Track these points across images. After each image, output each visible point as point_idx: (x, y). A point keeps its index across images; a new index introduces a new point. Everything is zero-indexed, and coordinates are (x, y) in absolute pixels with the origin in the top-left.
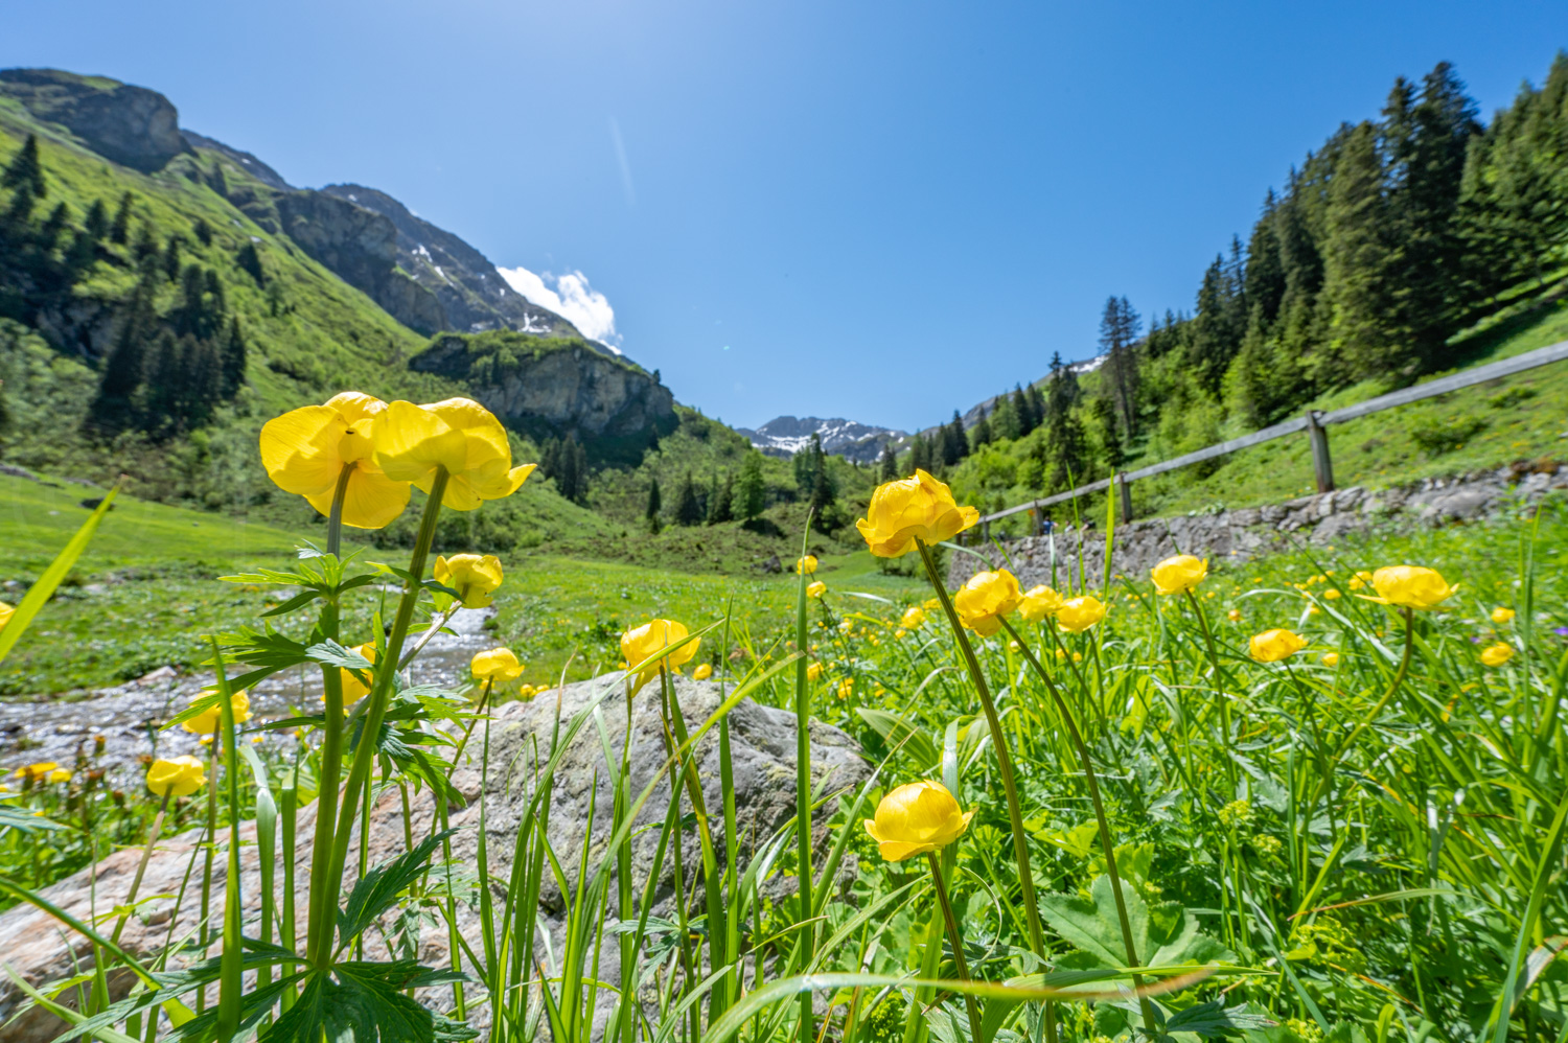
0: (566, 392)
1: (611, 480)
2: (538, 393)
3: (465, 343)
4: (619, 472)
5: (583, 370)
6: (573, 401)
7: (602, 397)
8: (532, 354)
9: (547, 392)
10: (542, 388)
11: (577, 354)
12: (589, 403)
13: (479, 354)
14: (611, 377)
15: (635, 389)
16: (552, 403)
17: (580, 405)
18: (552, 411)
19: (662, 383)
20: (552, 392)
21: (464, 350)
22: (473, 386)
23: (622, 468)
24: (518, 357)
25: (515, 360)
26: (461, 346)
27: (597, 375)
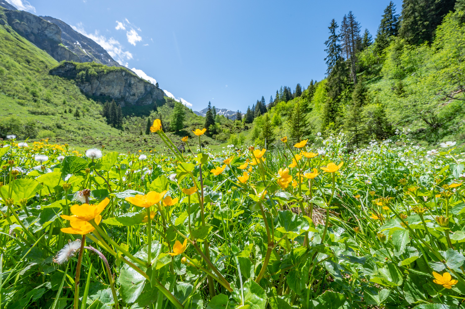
0: (119, 87)
1: (136, 120)
2: (106, 87)
3: (75, 66)
4: (140, 118)
5: (127, 80)
6: (122, 91)
7: (134, 90)
8: (103, 72)
9: (111, 87)
10: (108, 85)
11: (124, 73)
12: (129, 93)
13: (80, 70)
14: (138, 83)
15: (148, 89)
16: (113, 91)
17: (125, 93)
18: (114, 94)
19: (160, 88)
20: (113, 87)
21: (75, 69)
22: (77, 82)
23: (141, 117)
24: (98, 72)
25: (96, 73)
26: (73, 67)
27: (132, 82)
